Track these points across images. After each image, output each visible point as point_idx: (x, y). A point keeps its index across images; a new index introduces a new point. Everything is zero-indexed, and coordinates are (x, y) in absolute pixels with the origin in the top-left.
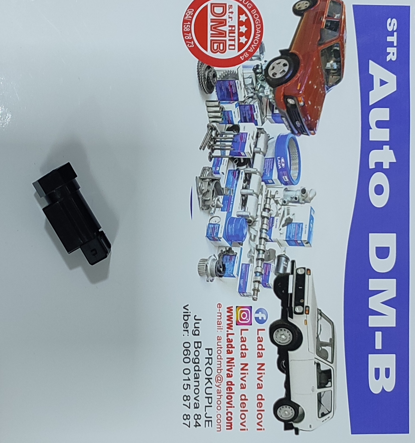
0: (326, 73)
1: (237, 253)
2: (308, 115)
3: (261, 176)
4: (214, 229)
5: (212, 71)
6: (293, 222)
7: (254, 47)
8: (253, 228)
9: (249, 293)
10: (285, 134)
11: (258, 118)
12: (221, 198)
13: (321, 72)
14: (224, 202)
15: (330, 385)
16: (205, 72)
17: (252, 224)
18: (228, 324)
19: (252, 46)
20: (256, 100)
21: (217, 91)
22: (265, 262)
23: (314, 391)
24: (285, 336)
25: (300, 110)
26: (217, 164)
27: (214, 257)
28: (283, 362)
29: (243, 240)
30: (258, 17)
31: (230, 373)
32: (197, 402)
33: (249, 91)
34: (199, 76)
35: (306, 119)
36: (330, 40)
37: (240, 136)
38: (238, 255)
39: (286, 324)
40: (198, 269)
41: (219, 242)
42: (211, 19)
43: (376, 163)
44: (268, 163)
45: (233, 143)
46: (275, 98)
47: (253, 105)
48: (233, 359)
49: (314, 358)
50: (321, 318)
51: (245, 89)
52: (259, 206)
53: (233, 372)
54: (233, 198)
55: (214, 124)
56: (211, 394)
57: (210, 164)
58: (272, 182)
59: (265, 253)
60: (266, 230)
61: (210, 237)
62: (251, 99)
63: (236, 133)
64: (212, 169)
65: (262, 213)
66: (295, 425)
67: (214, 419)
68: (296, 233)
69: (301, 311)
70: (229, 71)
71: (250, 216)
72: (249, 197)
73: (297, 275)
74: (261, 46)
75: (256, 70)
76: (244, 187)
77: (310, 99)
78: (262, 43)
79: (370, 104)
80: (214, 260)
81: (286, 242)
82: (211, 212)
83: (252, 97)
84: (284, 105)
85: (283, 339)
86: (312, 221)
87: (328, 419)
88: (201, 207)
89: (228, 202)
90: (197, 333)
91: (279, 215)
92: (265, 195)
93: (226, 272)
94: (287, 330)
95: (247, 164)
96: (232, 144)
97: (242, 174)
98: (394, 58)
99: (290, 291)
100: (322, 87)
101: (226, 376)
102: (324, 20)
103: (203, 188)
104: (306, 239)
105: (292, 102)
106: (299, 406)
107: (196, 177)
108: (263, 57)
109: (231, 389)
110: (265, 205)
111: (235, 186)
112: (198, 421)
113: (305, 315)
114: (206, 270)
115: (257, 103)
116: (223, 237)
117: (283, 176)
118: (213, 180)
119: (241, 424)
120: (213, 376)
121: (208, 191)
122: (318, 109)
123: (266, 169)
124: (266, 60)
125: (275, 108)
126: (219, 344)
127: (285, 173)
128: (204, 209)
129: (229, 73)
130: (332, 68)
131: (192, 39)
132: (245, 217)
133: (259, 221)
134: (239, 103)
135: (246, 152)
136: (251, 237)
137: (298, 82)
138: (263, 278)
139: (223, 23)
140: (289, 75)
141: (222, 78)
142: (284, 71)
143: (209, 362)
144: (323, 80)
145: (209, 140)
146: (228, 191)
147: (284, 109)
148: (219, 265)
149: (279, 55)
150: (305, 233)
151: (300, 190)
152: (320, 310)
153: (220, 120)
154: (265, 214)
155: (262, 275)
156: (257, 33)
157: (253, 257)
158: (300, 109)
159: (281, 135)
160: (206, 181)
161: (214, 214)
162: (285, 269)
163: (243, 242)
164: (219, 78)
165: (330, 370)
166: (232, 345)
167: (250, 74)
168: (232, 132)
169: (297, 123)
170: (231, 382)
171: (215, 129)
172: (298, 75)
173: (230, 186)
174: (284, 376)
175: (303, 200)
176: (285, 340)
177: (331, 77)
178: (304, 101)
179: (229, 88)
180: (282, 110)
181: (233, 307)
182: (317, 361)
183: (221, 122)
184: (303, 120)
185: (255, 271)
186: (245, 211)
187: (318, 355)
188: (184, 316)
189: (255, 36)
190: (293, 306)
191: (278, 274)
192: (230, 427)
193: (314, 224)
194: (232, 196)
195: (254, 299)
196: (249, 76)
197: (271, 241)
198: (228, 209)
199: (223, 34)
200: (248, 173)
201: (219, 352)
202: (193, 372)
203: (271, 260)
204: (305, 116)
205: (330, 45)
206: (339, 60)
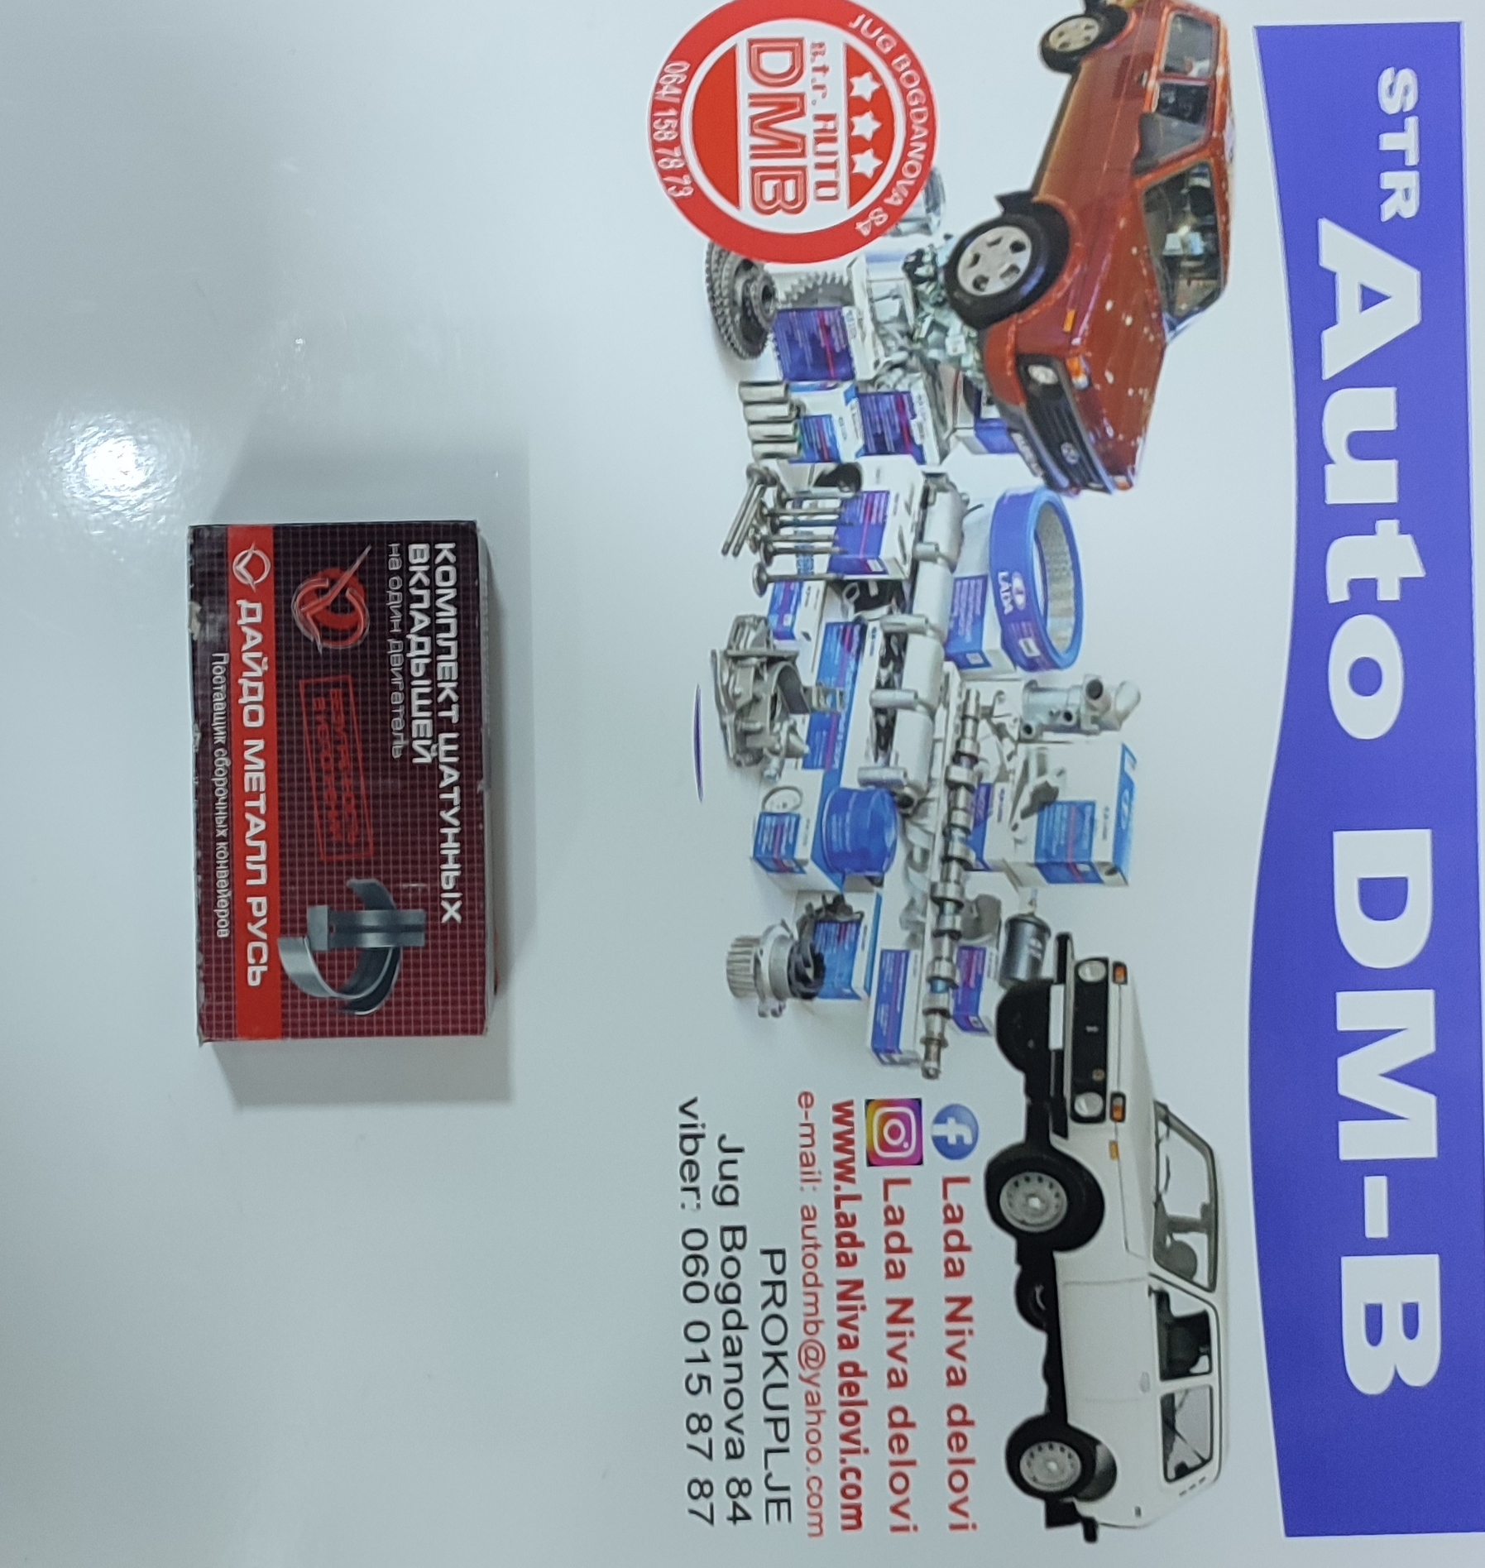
0: (1167, 269)
1: (862, 915)
2: (1105, 422)
3: (941, 641)
4: (778, 830)
5: (760, 278)
6: (1061, 798)
7: (907, 187)
8: (920, 826)
9: (909, 1052)
10: (1023, 492)
11: (926, 439)
12: (804, 721)
13: (1146, 266)
14: (812, 734)
15: (1207, 1369)
16: (734, 282)
17: (915, 811)
18: (838, 1164)
19: (900, 183)
20: (918, 375)
21: (777, 349)
22: (964, 942)
23: (1149, 1388)
24: (1042, 1201)
25: (1077, 404)
26: (785, 604)
27: (780, 931)
28: (1038, 1290)
29: (884, 867)
30: (916, 83)
31: (851, 1333)
32: (735, 1436)
33: (891, 343)
34: (712, 299)
35: (1099, 433)
36: (1176, 153)
37: (864, 503)
38: (868, 921)
39: (1045, 1157)
40: (729, 972)
41: (802, 876)
42: (751, 96)
43: (1355, 585)
44: (964, 596)
45: (842, 528)
46: (984, 365)
47: (904, 393)
48: (858, 1284)
49: (1146, 1275)
50: (1168, 1134)
51: (876, 337)
52: (939, 746)
53: (860, 1329)
54: (843, 719)
55: (773, 465)
56: (785, 1408)
57: (760, 606)
58: (981, 661)
59: (964, 910)
60: (965, 830)
61: (767, 859)
62: (898, 372)
63: (850, 495)
64: (766, 622)
65: (948, 770)
66: (1085, 1509)
67: (798, 1496)
68: (1071, 842)
69: (1096, 1112)
70: (817, 277)
71: (905, 783)
72: (902, 716)
73: (1080, 983)
74: (932, 183)
75: (915, 270)
76: (883, 681)
77: (1108, 364)
78: (932, 174)
79: (1328, 374)
80: (782, 939)
81: (1036, 871)
82: (767, 773)
83: (901, 365)
84: (1018, 391)
85: (1035, 1209)
86: (1127, 793)
87: (1199, 1487)
88: (731, 755)
89: (828, 737)
90: (729, 1195)
91: (1011, 777)
92: (958, 708)
93: (826, 980)
94: (1047, 1179)
95: (890, 601)
96: (836, 532)
97: (874, 637)
98: (1409, 210)
99: (1056, 1040)
100: (1151, 318)
101: (836, 1344)
102: (1153, 85)
103: (737, 690)
104: (1109, 858)
105: (1047, 375)
106: (1095, 1442)
107: (714, 654)
108: (939, 223)
109: (853, 1389)
110: (958, 743)
111: (851, 680)
112: (741, 1500)
113: (1109, 1123)
114: (757, 974)
115: (921, 383)
116: (813, 858)
117: (1019, 638)
118: (772, 661)
119: (895, 1510)
120: (791, 1346)
121: (756, 700)
122: (1142, 397)
123: (958, 617)
124: (950, 232)
125: (984, 400)
126: (809, 1232)
127: (1028, 628)
128: (743, 764)
129: (820, 282)
130: (1187, 252)
131: (685, 170)
132: (889, 788)
133: (939, 799)
134: (857, 389)
135: (889, 561)
136: (910, 856)
137: (1066, 304)
138: (960, 1001)
139: (792, 107)
140: (1033, 282)
141: (793, 302)
142: (1014, 269)
143: (773, 1298)
144: (1156, 297)
145: (755, 522)
146: (825, 697)
147: (1017, 403)
148: (800, 959)
149: (996, 211)
150: (1105, 836)
151: (1081, 687)
152: (1165, 1107)
153: (792, 448)
154: (960, 774)
155: (954, 986)
156: (916, 137)
157: (922, 926)
158: (1077, 399)
159: (1008, 495)
160: (747, 666)
161: (777, 778)
162: (1036, 964)
163: (883, 873)
164: (783, 303)
165: (1203, 1318)
166: (853, 1236)
167: (893, 285)
168: (834, 490)
169: (1065, 451)
170: (855, 1366)
171: (775, 481)
172: (1067, 279)
173: (833, 679)
174: (1041, 1338)
175: (1095, 720)
176: (1042, 1213)
177: (1183, 283)
178: (1088, 370)
179: (821, 334)
180: (1013, 408)
181: (855, 1103)
182: (1156, 1285)
183: (793, 455)
184: (1089, 439)
185: (930, 972)
186: (887, 764)
187: (1162, 1263)
188: (684, 1137)
189: (907, 148)
190: (1067, 1092)
191: (1010, 984)
192: (855, 1519)
193: (1135, 803)
194: (839, 717)
195: (927, 1074)
196: (892, 291)
197: (981, 867)
198: (828, 761)
199: (793, 145)
200: (897, 634)
201: (810, 1261)
202: (718, 1333)
203: (988, 932)
204: (1095, 422)
205: (1177, 172)
206: (1211, 223)
